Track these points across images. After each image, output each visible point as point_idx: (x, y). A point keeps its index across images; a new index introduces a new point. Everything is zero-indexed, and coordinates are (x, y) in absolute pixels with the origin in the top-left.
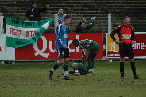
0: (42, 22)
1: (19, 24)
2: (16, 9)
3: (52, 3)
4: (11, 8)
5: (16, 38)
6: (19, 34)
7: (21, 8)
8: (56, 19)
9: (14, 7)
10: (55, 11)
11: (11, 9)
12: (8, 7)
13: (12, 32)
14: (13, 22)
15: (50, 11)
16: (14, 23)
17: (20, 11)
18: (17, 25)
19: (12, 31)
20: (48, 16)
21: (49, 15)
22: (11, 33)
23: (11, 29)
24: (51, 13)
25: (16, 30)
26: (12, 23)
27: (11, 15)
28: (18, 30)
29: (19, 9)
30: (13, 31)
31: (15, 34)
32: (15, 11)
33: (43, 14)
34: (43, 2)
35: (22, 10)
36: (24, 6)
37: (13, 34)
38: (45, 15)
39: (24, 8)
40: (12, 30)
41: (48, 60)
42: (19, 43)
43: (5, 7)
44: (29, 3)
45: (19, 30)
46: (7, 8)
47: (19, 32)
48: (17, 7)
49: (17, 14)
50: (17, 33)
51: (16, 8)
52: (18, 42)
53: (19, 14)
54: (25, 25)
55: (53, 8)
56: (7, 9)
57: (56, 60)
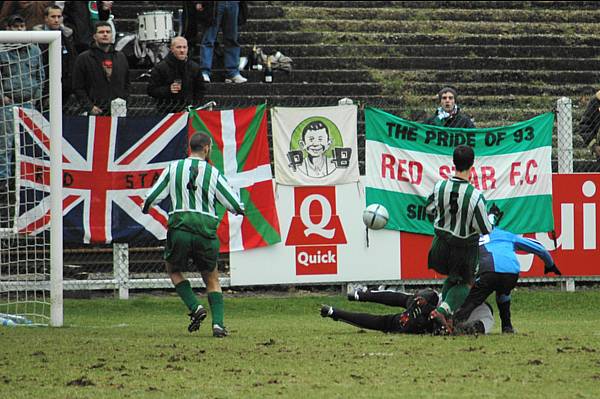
0: (504, 134)
1: (415, 139)
2: (414, 80)
3: (559, 56)
4: (396, 75)
5: (405, 192)
6: (415, 180)
7: (434, 76)
8: (565, 119)
9: (408, 72)
10: (568, 86)
11: (393, 78)
12: (384, 72)
13: (388, 171)
14: (394, 129)
15: (550, 87)
16: (397, 136)
17: (430, 87)
18: (407, 142)
19: (390, 166)
20: (539, 107)
21: (542, 101)
22: (384, 175)
23: (384, 157)
24: (552, 93)
25: (404, 162)
26: (390, 135)
27: (393, 104)
28: (411, 164)
29: (426, 80)
30: (394, 167)
31: (400, 178)
32: (409, 87)
33: (520, 98)
34: (521, 49)
35: (436, 81)
36: (446, 66)
37: (392, 177)
38: (527, 102)
39: (447, 75)
40: (388, 161)
41: (532, 281)
42: (416, 210)
43: (373, 70)
44: (468, 54)
45: (416, 163)
46: (378, 74)
47: (415, 169)
48: (417, 72)
49: (417, 98)
50: (407, 174)
51: (413, 73)
52: (414, 207)
53: (426, 96)
54: (439, 144)
55: (560, 72)
56: (379, 80)
57: (564, 280)
